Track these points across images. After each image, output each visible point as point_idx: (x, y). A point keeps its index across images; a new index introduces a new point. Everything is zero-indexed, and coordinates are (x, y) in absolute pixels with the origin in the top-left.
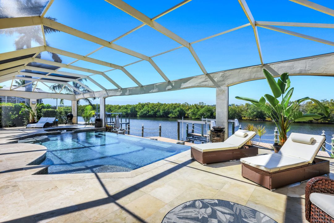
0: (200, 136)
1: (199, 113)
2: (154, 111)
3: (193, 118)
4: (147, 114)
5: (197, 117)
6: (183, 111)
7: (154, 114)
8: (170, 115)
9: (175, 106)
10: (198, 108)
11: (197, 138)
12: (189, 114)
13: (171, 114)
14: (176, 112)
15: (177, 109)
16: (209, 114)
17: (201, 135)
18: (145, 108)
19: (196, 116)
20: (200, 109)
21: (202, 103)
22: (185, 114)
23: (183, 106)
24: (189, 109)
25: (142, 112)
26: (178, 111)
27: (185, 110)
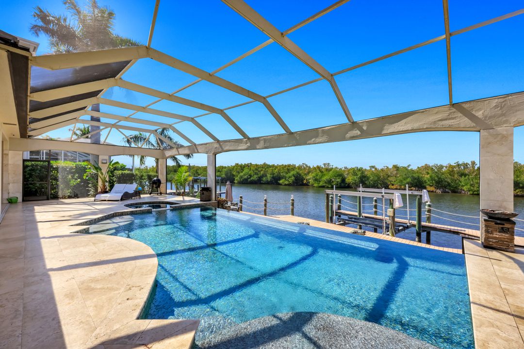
0: (357, 216)
1: (325, 178)
2: (258, 174)
3: (316, 185)
4: (249, 180)
5: (321, 184)
6: (300, 175)
7: (258, 180)
8: (281, 182)
9: (289, 168)
10: (322, 172)
11: (353, 220)
12: (309, 179)
13: (284, 180)
14: (290, 177)
15: (292, 173)
16: (339, 180)
17: (357, 214)
18: (246, 170)
19: (319, 183)
20: (325, 173)
21: (329, 164)
22: (303, 179)
23: (300, 168)
24: (308, 173)
25: (241, 177)
26: (293, 175)
27: (302, 174)
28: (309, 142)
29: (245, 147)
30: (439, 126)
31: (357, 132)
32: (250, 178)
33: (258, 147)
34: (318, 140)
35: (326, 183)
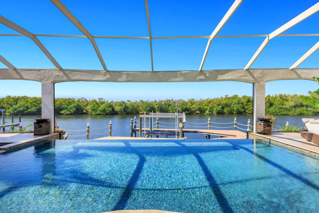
1: (100, 108)
2: (36, 106)
3: (94, 113)
4: (26, 112)
5: (98, 112)
6: (80, 106)
7: (37, 111)
8: (63, 112)
9: (70, 101)
10: (97, 104)
12: (88, 109)
13: (66, 110)
14: (71, 108)
15: (73, 105)
16: (111, 109)
18: (20, 103)
19: (96, 112)
20: (100, 105)
21: (102, 98)
22: (83, 110)
23: (79, 101)
24: (87, 105)
25: (15, 109)
26: (75, 106)
27: (82, 106)
28: (170, 80)
29: (104, 78)
30: (242, 79)
31: (203, 77)
32: (27, 110)
33: (119, 80)
34: (176, 79)
35: (101, 112)
